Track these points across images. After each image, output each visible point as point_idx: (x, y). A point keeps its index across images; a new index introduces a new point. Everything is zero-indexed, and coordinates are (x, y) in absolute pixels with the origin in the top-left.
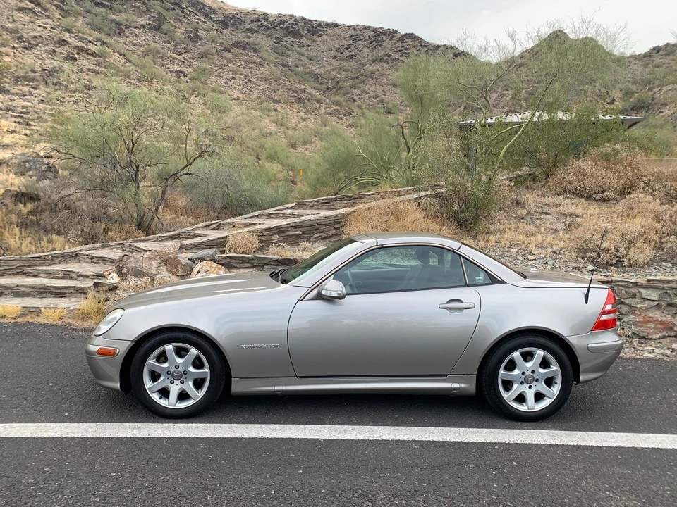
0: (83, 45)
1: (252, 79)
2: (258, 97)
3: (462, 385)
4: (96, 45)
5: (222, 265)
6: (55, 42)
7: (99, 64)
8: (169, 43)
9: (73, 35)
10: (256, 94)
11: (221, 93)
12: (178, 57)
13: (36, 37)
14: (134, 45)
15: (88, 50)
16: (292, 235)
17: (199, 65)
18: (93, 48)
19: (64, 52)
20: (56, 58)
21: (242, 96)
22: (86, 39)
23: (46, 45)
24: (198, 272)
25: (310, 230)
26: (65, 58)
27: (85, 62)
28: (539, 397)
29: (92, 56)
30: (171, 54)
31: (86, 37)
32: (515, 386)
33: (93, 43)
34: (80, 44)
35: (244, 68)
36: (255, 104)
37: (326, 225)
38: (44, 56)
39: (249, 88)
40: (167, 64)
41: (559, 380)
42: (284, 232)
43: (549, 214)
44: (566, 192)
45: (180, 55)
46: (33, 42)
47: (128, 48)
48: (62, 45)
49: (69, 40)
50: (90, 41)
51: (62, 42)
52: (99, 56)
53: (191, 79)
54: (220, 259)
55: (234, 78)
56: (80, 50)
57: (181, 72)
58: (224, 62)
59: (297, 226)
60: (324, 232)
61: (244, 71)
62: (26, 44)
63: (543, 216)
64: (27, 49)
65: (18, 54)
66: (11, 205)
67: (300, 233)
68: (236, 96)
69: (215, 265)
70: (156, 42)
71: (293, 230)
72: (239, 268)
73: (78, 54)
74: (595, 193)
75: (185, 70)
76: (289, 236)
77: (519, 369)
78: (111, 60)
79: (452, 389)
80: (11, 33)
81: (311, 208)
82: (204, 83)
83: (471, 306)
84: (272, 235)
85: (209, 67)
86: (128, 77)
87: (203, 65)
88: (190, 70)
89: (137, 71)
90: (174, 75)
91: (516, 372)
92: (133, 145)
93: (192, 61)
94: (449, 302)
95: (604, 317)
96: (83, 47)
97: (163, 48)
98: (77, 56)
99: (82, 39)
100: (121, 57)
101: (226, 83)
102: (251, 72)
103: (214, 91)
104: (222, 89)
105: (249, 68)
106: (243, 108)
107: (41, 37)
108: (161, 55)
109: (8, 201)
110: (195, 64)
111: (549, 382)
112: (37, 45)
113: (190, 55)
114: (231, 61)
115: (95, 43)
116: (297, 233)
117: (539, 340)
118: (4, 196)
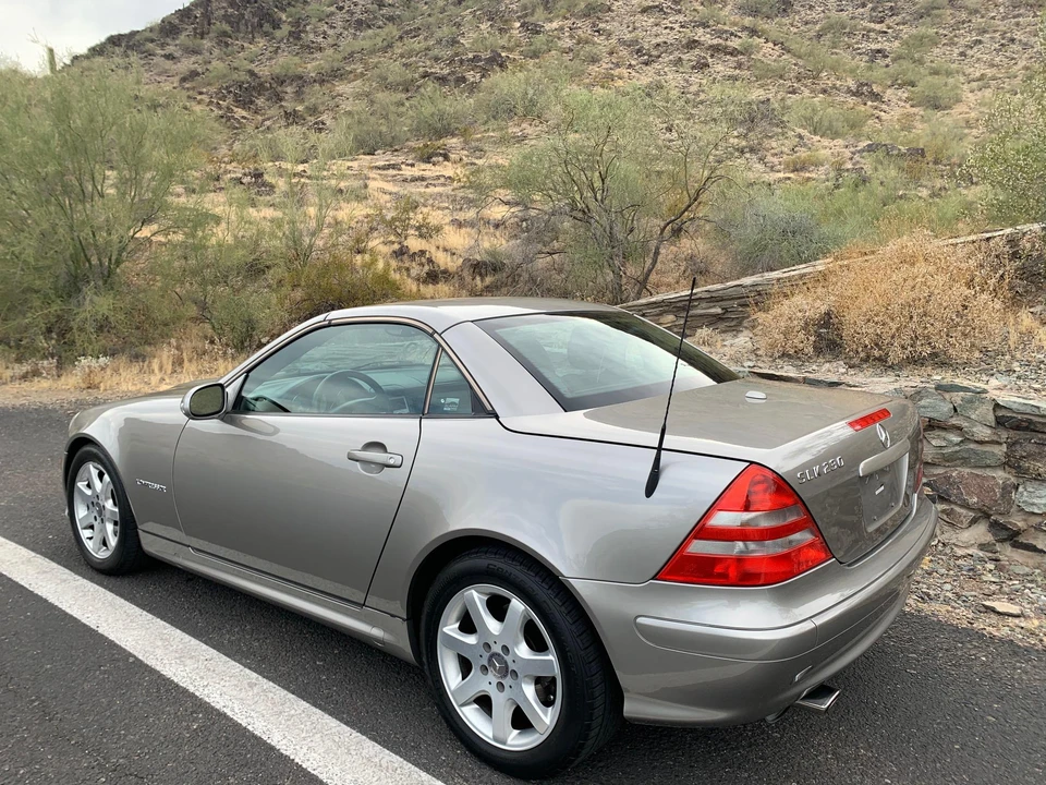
0: (721, 41)
1: (1018, 35)
2: (1027, 68)
4: (740, 37)
6: (683, 46)
7: (739, 66)
8: (864, 5)
9: (709, 30)
10: (1022, 63)
11: (949, 73)
12: (878, 27)
13: (658, 45)
14: (807, 23)
15: (726, 47)
17: (914, 31)
18: (734, 43)
19: (693, 58)
20: (681, 70)
21: (990, 72)
22: (726, 31)
23: (671, 53)
25: (743, 305)
26: (693, 67)
27: (720, 68)
28: (520, 720)
29: (731, 54)
30: (866, 24)
31: (726, 28)
33: (736, 36)
34: (715, 42)
35: (1003, 19)
36: (1017, 81)
38: (666, 69)
39: (1008, 54)
40: (857, 43)
42: (685, 309)
45: (882, 22)
46: (655, 53)
47: (796, 30)
48: (691, 48)
49: (702, 39)
50: (732, 34)
51: (692, 44)
52: (742, 54)
53: (894, 60)
55: (980, 42)
56: (716, 49)
57: (879, 51)
58: (964, 16)
59: (714, 298)
61: (1002, 25)
62: (646, 57)
64: (647, 64)
65: (634, 74)
66: (468, 279)
67: (719, 311)
68: (978, 74)
70: (842, 10)
73: (712, 56)
75: (886, 46)
76: (696, 316)
77: (478, 636)
78: (759, 56)
80: (629, 46)
82: (920, 62)
85: (932, 31)
86: (781, 77)
87: (922, 30)
88: (897, 43)
89: (795, 65)
90: (866, 58)
93: (901, 27)
95: (699, 547)
96: (720, 45)
97: (852, 18)
98: (710, 60)
99: (719, 34)
100: (776, 47)
101: (962, 54)
102: (1018, 24)
103: (936, 72)
104: (952, 66)
105: (1014, 17)
106: (988, 93)
107: (665, 43)
108: (847, 30)
109: (466, 274)
110: (907, 31)
112: (659, 56)
113: (898, 19)
114: (976, 11)
115: (739, 34)
118: (462, 268)
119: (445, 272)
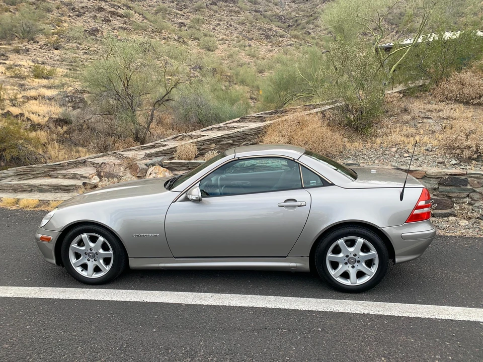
0: (114, 10)
1: (232, 24)
2: (237, 37)
3: (298, 265)
4: (123, 9)
5: (167, 168)
6: (96, 10)
7: (125, 23)
8: (173, 2)
9: (107, 3)
10: (235, 35)
11: (210, 36)
12: (180, 12)
13: (83, 7)
14: (150, 6)
15: (118, 13)
16: (225, 144)
17: (195, 17)
18: (121, 11)
19: (102, 16)
20: (97, 21)
21: (225, 37)
22: (116, 5)
23: (90, 12)
24: (150, 174)
25: (239, 139)
26: (103, 21)
27: (116, 22)
28: (360, 274)
29: (121, 17)
30: (175, 10)
31: (116, 4)
32: (340, 266)
33: (121, 8)
34: (112, 9)
35: (227, 16)
36: (235, 42)
37: (251, 135)
38: (89, 20)
39: (230, 31)
40: (173, 18)
41: (377, 262)
42: (219, 142)
43: (430, 118)
44: (447, 99)
45: (181, 11)
46: (82, 11)
47: (146, 9)
48: (100, 11)
49: (105, 7)
50: (119, 7)
51: (101, 9)
52: (125, 17)
53: (189, 28)
54: (166, 164)
55: (220, 25)
56: (113, 13)
57: (182, 23)
58: (212, 13)
59: (229, 137)
60: (250, 140)
61: (227, 19)
62: (77, 13)
63: (425, 120)
64: (78, 16)
65: (72, 20)
66: (53, 128)
67: (232, 142)
68: (221, 38)
69: (162, 168)
70: (164, 3)
71: (226, 140)
72: (179, 170)
73: (111, 16)
74: (473, 99)
75: (184, 21)
76: (223, 144)
77: (343, 254)
78: (134, 19)
79: (290, 267)
80: (67, 6)
81: (250, 121)
82: (199, 30)
83: (303, 204)
84: (211, 144)
85: (201, 17)
86: (145, 30)
87: (197, 17)
88: (189, 21)
89: (151, 25)
90: (177, 26)
91: (341, 255)
92: (128, 81)
93: (189, 14)
94: (286, 201)
95: (417, 212)
96: (114, 11)
97: (169, 7)
98: (111, 18)
99: (113, 6)
100: (140, 16)
101: (214, 29)
102: (232, 19)
103: (205, 35)
104: (211, 33)
105: (230, 16)
106: (226, 46)
107: (87, 7)
108: (168, 12)
109: (51, 125)
110: (192, 16)
111: (369, 263)
112: (85, 13)
113: (188, 10)
114: (217, 12)
115: (122, 7)
116: (229, 142)
117: (358, 230)
118: (48, 121)
119: (39, 125)
